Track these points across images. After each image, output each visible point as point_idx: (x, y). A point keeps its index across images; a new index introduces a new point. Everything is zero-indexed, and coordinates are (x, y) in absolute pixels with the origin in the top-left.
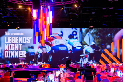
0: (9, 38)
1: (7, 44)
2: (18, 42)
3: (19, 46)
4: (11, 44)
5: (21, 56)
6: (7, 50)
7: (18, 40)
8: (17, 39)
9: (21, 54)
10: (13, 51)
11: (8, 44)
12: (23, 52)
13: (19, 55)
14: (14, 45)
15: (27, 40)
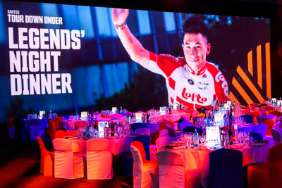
0: (21, 30)
1: (15, 50)
2: (47, 47)
3: (52, 58)
4: (29, 50)
5: (59, 87)
6: (19, 70)
7: (47, 39)
8: (46, 35)
9: (59, 84)
10: (34, 74)
11: (18, 53)
12: (64, 76)
13: (55, 88)
14: (37, 56)
15: (72, 41)
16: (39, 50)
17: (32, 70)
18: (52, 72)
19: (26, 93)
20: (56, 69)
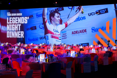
0: (10, 18)
1: (8, 24)
2: (17, 23)
3: (18, 26)
4: (12, 24)
5: (20, 36)
6: (9, 30)
7: (17, 20)
9: (20, 34)
11: (9, 25)
12: (22, 32)
15: (24, 21)
16: (15, 24)
17: (13, 30)
18: (18, 31)
19: (11, 37)
20: (19, 30)
